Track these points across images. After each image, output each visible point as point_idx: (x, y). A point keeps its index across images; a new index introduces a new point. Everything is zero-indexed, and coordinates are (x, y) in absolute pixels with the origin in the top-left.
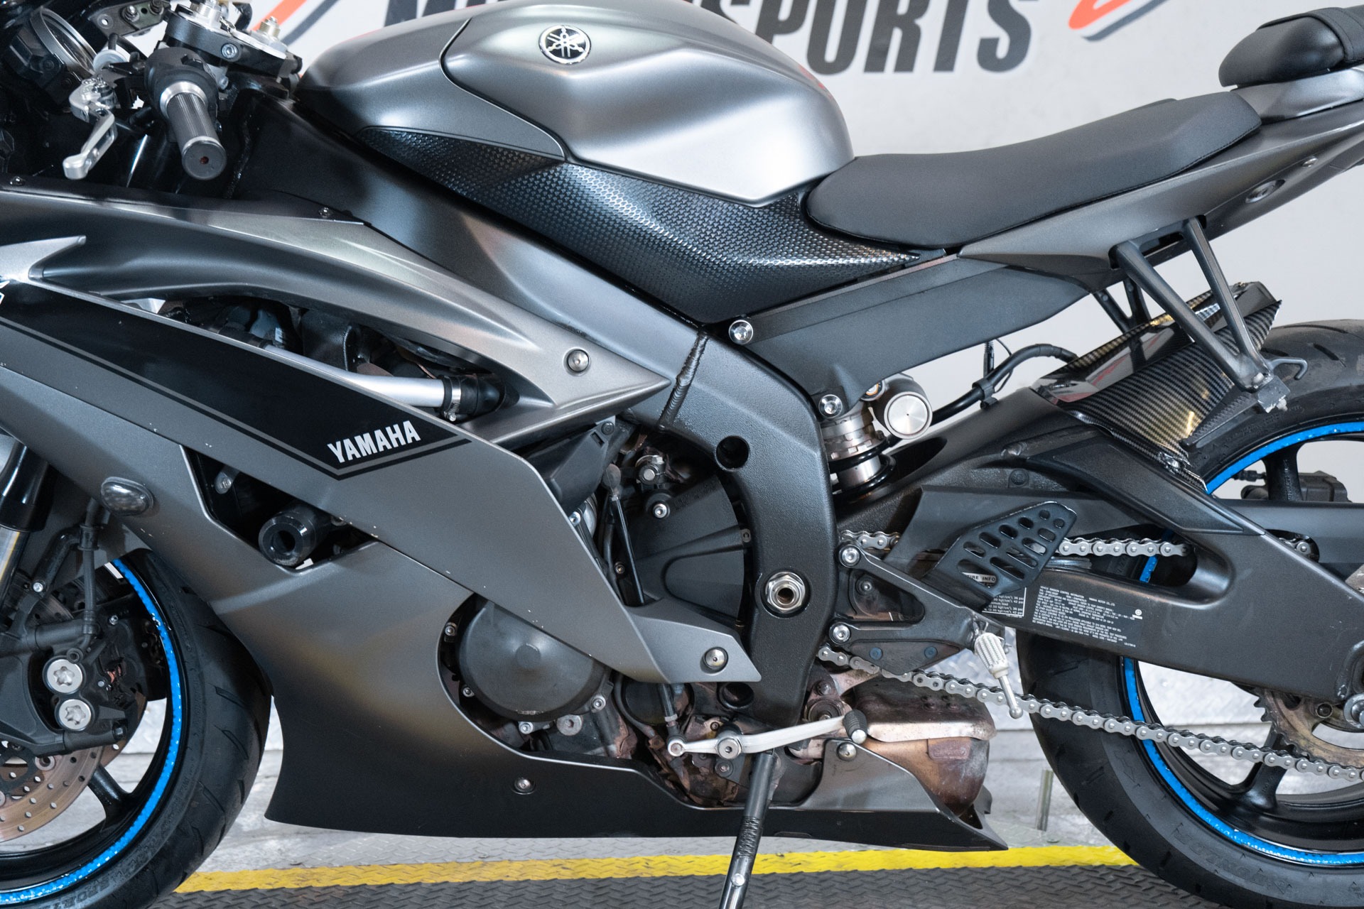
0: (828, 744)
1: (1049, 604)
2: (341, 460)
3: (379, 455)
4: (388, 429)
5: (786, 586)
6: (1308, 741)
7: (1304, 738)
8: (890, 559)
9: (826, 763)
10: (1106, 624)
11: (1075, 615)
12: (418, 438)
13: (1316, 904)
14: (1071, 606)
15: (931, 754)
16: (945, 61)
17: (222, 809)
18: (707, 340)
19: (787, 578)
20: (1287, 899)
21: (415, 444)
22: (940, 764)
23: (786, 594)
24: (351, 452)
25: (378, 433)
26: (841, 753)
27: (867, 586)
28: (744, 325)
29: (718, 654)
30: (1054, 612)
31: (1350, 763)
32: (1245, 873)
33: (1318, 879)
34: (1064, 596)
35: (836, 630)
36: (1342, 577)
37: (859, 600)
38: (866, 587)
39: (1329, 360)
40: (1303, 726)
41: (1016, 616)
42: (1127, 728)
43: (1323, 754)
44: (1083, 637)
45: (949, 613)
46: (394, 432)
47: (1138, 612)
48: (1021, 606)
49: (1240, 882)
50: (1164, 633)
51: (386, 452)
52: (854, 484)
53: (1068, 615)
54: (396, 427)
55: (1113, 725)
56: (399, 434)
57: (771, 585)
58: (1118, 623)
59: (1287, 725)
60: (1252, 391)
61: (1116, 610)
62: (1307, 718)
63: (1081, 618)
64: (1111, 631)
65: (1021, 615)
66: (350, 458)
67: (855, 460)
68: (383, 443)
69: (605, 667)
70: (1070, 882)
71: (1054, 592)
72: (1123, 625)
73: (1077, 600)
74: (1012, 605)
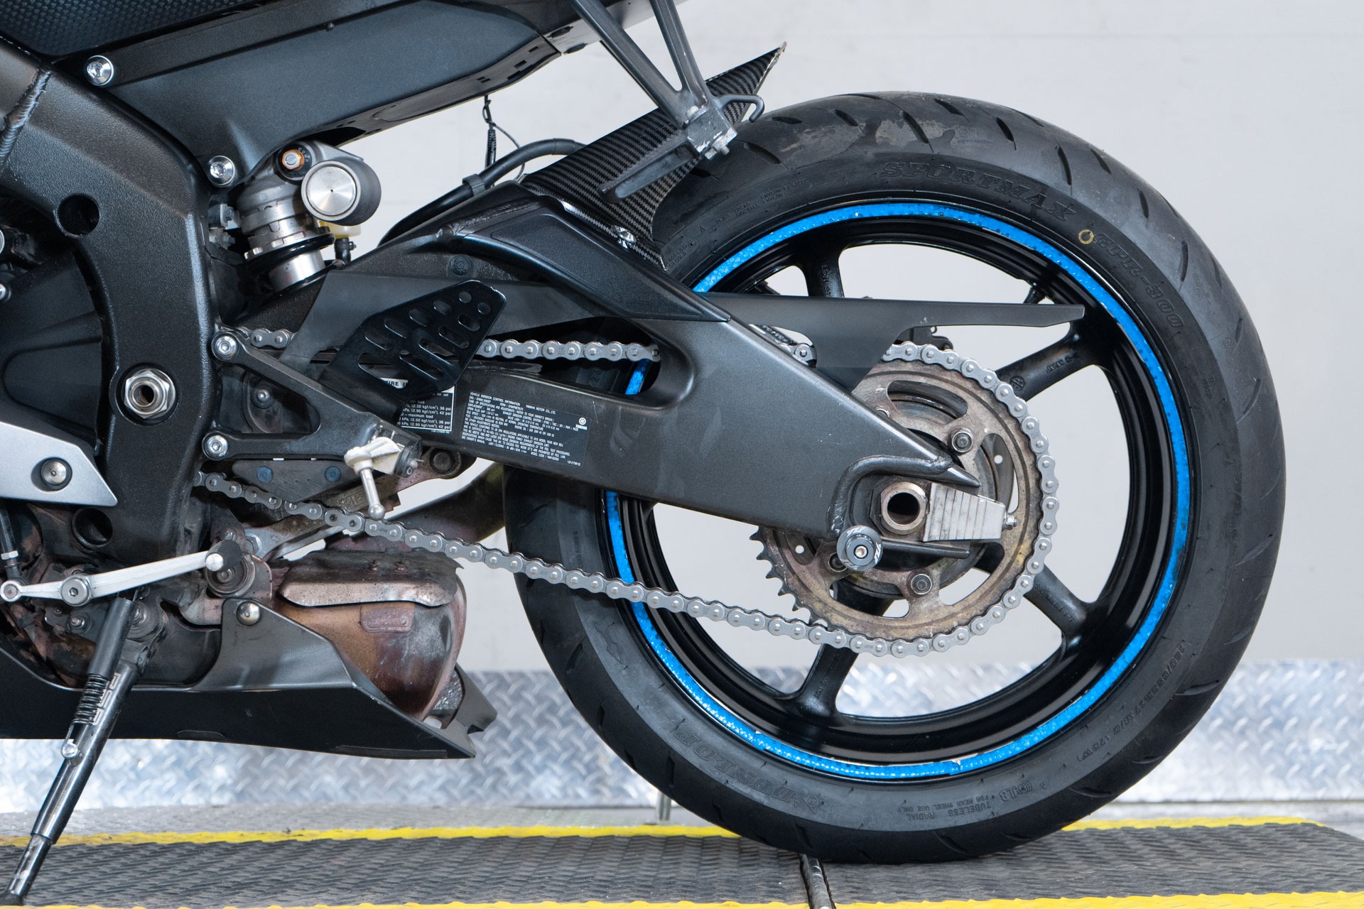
0: (227, 602)
1: (480, 415)
5: (148, 383)
6: (825, 604)
7: (820, 601)
8: (286, 357)
9: (224, 630)
10: (546, 438)
11: (511, 428)
13: (857, 827)
14: (505, 417)
15: (365, 623)
18: (50, 75)
20: (820, 820)
22: (376, 638)
23: (147, 393)
26: (243, 616)
27: (264, 395)
28: (102, 61)
29: (60, 468)
30: (486, 424)
31: (878, 634)
32: (766, 786)
33: (859, 798)
34: (497, 403)
35: (211, 441)
36: (846, 387)
37: (256, 415)
38: (262, 396)
40: (818, 586)
41: (442, 431)
42: (597, 583)
43: (845, 622)
44: (520, 455)
45: (349, 420)
47: (583, 421)
48: (448, 418)
49: (758, 796)
50: (612, 445)
53: (502, 427)
55: (576, 579)
57: (128, 383)
58: (562, 436)
59: (797, 583)
60: (685, 127)
61: (557, 419)
62: (824, 575)
63: (518, 431)
64: (551, 446)
65: (448, 430)
71: (486, 399)
72: (563, 437)
73: (512, 408)
74: (438, 417)
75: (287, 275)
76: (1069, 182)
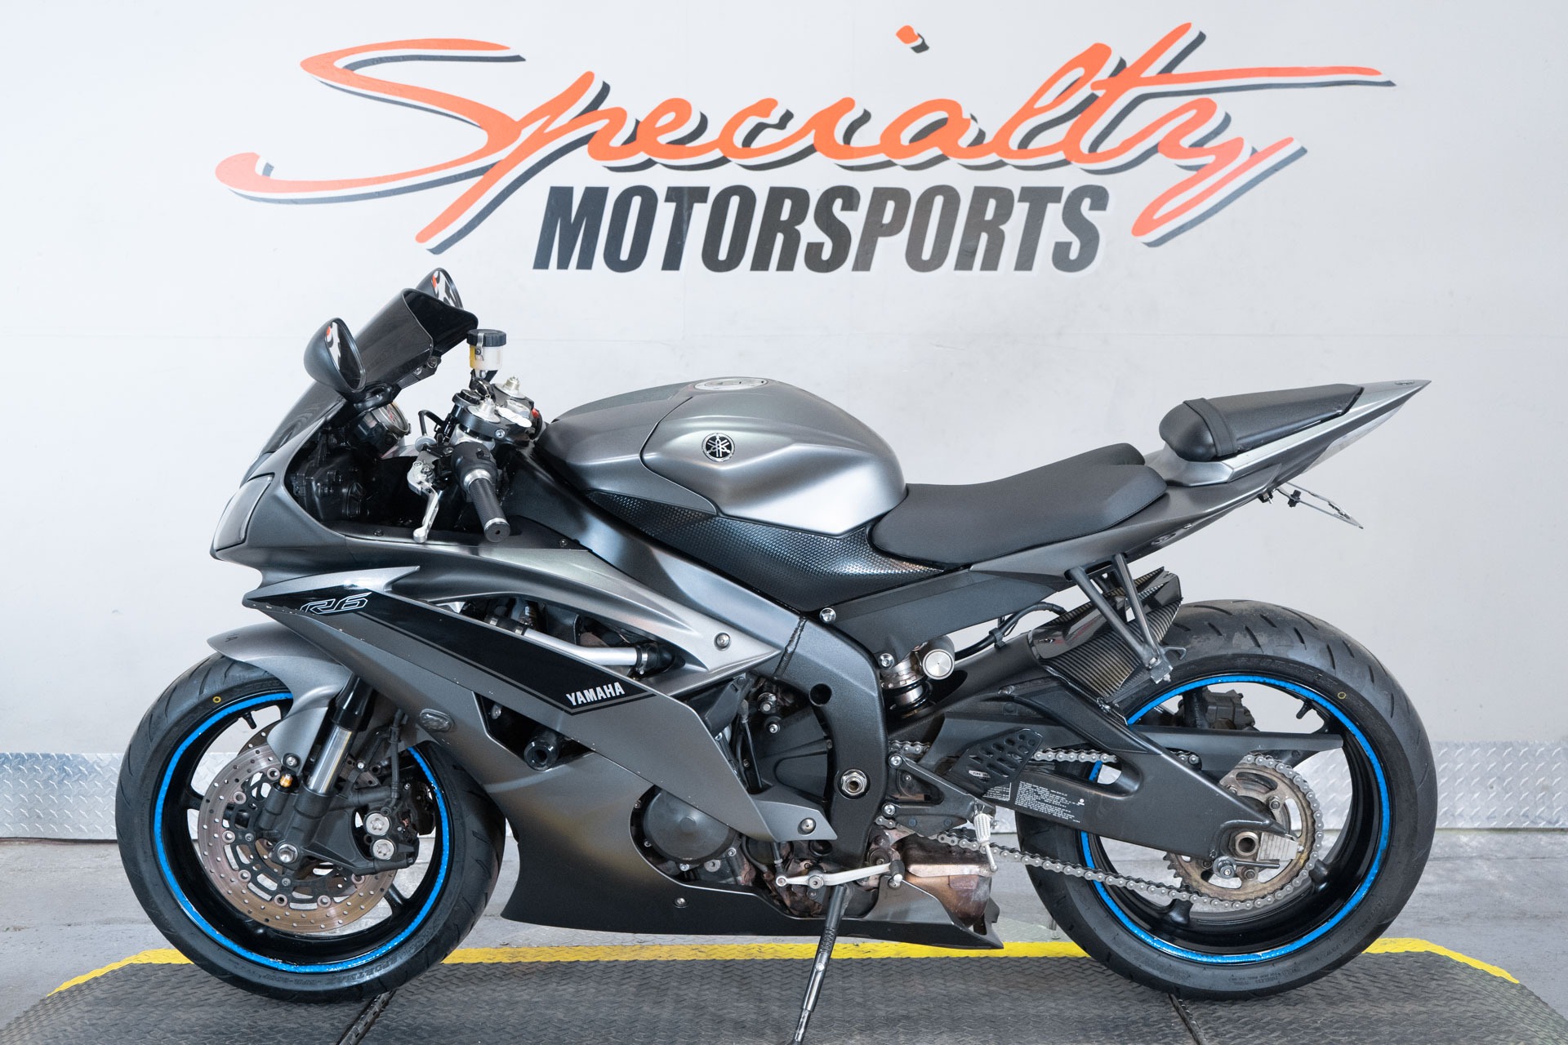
0: (882, 879)
1: (1025, 793)
2: (574, 704)
3: (598, 701)
4: (605, 687)
5: (854, 779)
6: (1198, 882)
7: (1196, 881)
8: (923, 761)
9: (880, 891)
10: (1061, 807)
11: (1042, 801)
12: (623, 693)
13: (1207, 989)
14: (1039, 795)
15: (951, 885)
16: (1025, 261)
17: (473, 912)
18: (805, 622)
19: (855, 774)
20: (1187, 985)
21: (621, 696)
22: (957, 892)
23: (855, 784)
24: (581, 699)
25: (598, 689)
26: (891, 884)
27: (908, 778)
28: (830, 611)
29: (810, 822)
30: (1029, 798)
31: (1225, 898)
32: (1161, 967)
33: (1209, 972)
34: (1035, 788)
35: (886, 807)
36: (1215, 780)
37: (903, 787)
38: (907, 780)
39: (1216, 635)
40: (1194, 873)
41: (1005, 800)
42: (1079, 872)
43: (1207, 891)
44: (1047, 815)
45: (959, 798)
46: (608, 688)
47: (1082, 801)
48: (1007, 794)
49: (1156, 973)
50: (1097, 813)
51: (603, 700)
52: (904, 703)
53: (1037, 800)
54: (610, 686)
55: (1069, 870)
56: (611, 690)
57: (844, 778)
58: (1069, 807)
59: (1184, 872)
60: (1149, 670)
61: (1067, 798)
62: (1198, 868)
63: (1046, 803)
64: (1064, 812)
65: (1008, 799)
66: (580, 703)
67: (906, 689)
68: (601, 694)
69: (736, 831)
70: (1056, 969)
71: (1029, 786)
72: (1072, 808)
73: (1043, 791)
74: (1002, 793)
75: (905, 698)
76: (1334, 668)
